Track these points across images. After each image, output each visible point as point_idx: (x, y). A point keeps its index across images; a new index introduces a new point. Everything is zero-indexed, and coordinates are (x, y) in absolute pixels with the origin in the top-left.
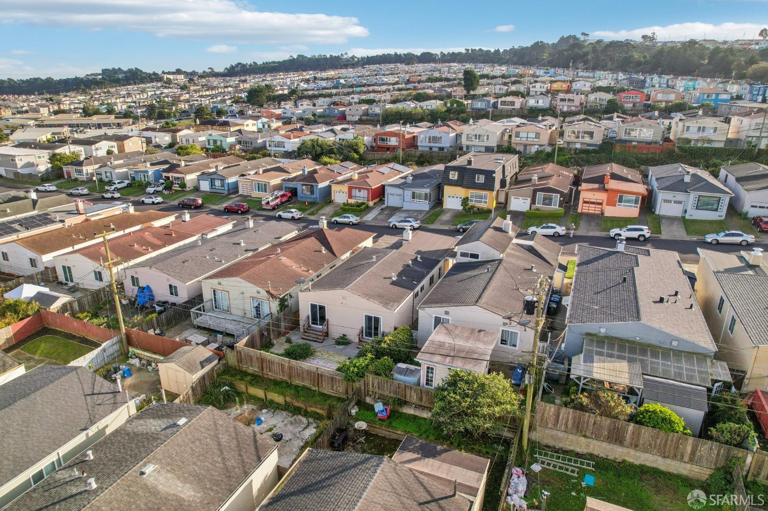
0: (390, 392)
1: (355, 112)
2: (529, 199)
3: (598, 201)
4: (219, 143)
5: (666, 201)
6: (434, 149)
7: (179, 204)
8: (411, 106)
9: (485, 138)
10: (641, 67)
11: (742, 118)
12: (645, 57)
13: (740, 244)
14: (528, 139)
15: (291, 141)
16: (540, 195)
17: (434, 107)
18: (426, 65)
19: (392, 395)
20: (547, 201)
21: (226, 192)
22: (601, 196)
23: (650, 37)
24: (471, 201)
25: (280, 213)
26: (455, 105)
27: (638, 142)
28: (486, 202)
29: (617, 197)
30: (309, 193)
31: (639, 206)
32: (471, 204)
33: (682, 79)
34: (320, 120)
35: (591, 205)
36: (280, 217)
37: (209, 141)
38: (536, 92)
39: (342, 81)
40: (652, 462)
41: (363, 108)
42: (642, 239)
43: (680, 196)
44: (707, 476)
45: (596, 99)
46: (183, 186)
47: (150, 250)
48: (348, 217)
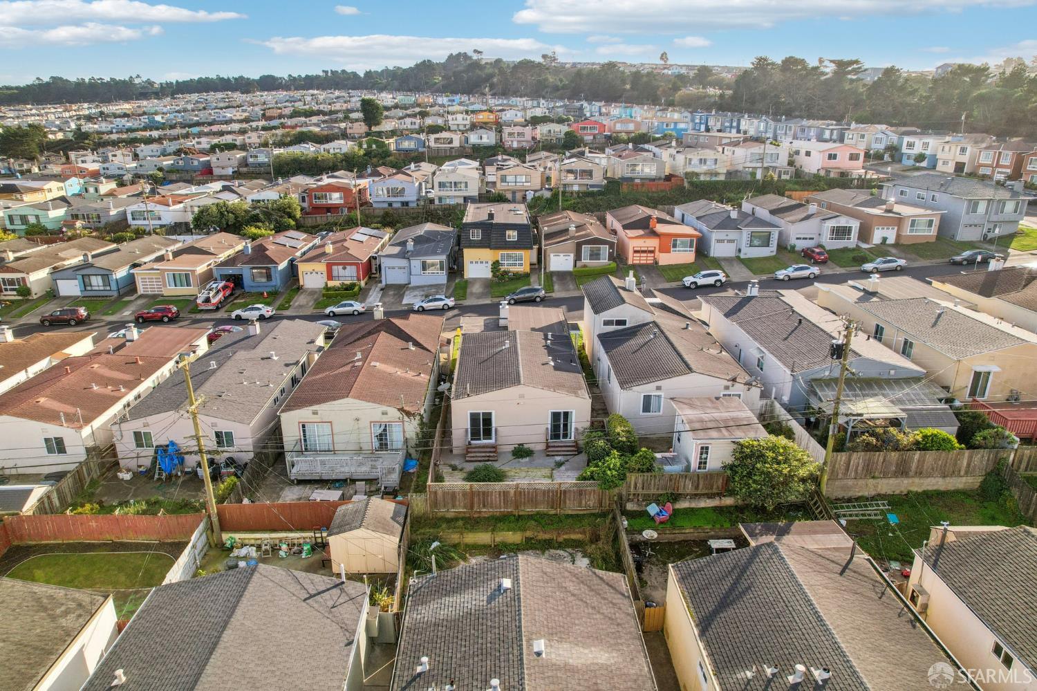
0: (658, 489)
1: (226, 162)
2: (572, 255)
3: (650, 249)
4: (32, 220)
5: (718, 241)
6: (395, 205)
7: (42, 322)
8: (312, 149)
9: (463, 185)
10: (559, 93)
11: (734, 148)
12: (561, 81)
13: (808, 278)
14: (518, 184)
15: (171, 208)
16: (586, 249)
17: (345, 150)
18: (274, 93)
19: (660, 492)
20: (595, 255)
21: (115, 294)
22: (653, 243)
23: (551, 57)
24: (502, 265)
25: (238, 312)
26: (374, 146)
27: (641, 179)
28: (521, 265)
29: (669, 242)
30: (264, 280)
31: (694, 249)
32: (503, 268)
33: (616, 107)
34: (174, 177)
35: (642, 255)
36: (239, 318)
37: (11, 218)
38: (458, 125)
39: (158, 118)
40: (933, 485)
41: (238, 156)
42: (718, 284)
43: (732, 234)
44: (979, 484)
45: (550, 131)
46: (25, 291)
47: (123, 390)
48: (352, 305)
